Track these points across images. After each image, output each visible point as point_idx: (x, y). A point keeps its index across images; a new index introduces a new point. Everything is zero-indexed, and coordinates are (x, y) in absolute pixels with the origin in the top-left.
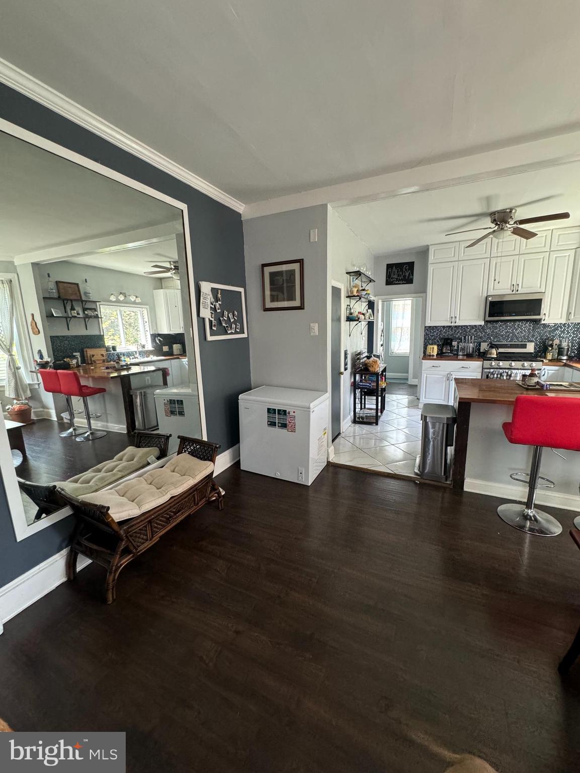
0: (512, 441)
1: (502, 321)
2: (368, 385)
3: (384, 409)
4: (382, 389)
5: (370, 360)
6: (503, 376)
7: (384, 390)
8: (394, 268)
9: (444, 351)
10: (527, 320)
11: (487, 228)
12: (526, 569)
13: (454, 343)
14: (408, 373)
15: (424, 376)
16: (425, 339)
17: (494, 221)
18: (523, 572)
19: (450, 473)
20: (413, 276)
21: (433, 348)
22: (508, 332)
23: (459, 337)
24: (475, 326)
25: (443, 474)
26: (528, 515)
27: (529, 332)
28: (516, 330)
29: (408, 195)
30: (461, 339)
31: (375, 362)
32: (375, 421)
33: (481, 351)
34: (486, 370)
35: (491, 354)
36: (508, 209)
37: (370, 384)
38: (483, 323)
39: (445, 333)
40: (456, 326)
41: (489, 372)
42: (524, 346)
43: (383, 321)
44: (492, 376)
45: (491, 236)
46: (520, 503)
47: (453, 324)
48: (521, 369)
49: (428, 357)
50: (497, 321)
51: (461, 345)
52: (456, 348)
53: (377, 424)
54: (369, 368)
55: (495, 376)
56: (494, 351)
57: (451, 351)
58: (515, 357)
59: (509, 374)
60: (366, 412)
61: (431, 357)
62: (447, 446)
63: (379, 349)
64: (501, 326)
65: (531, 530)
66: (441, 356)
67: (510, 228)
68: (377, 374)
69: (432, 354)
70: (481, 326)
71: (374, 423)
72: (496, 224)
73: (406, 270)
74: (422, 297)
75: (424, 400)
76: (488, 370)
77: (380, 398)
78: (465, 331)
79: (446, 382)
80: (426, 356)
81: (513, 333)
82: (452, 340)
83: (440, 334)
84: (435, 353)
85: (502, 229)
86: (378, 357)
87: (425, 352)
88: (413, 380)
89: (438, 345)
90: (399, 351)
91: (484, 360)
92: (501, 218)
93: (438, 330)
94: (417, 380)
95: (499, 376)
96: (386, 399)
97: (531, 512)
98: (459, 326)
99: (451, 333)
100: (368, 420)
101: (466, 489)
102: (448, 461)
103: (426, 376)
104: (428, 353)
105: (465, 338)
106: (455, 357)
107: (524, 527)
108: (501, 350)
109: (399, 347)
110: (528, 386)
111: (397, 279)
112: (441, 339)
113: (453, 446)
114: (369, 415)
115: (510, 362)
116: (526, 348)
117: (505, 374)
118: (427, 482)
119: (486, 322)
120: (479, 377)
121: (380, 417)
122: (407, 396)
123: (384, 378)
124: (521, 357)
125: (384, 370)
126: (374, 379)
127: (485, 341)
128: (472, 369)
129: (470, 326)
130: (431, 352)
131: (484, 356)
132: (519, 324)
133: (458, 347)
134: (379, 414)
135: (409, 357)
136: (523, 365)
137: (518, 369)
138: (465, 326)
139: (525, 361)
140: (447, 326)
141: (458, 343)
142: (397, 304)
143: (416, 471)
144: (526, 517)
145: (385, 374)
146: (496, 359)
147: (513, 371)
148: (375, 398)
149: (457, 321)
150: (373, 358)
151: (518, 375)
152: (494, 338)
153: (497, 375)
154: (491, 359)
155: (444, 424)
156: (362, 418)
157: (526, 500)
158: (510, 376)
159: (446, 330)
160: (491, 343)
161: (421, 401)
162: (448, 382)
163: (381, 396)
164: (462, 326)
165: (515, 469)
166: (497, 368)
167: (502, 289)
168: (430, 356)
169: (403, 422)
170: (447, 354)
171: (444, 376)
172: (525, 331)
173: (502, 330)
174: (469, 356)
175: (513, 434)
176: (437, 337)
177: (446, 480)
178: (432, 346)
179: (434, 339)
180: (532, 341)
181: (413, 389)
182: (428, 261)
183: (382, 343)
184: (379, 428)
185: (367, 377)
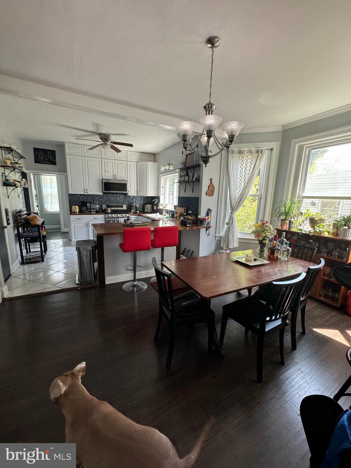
0: (125, 251)
1: (111, 193)
2: (31, 234)
3: (47, 250)
4: (43, 236)
5: (30, 216)
6: (115, 222)
7: (44, 237)
8: (40, 151)
9: (83, 209)
10: (122, 194)
11: (98, 141)
12: (138, 309)
13: (88, 205)
14: (60, 225)
15: (72, 225)
16: (70, 202)
17: (101, 138)
18: (136, 310)
19: (97, 278)
20: (56, 160)
21: (76, 208)
22: (114, 199)
23: (90, 201)
24: (98, 195)
25: (93, 279)
26: (135, 285)
27: (123, 200)
28: (118, 198)
29: (46, 103)
30: (91, 202)
31: (35, 217)
32: (41, 259)
33: (103, 209)
34: (107, 219)
35: (108, 210)
36: (107, 134)
37: (33, 233)
38: (102, 194)
39: (81, 198)
40: (88, 195)
41: (108, 220)
42: (122, 207)
43: (35, 189)
44: (110, 222)
45: (101, 146)
46: (131, 281)
47: (86, 193)
48: (122, 218)
49: (73, 213)
50: (109, 193)
51: (92, 206)
52: (89, 207)
53: (43, 261)
54: (31, 222)
55: (112, 222)
56: (109, 209)
57: (87, 209)
58: (119, 212)
59: (118, 220)
60: (32, 255)
61: (76, 213)
62: (94, 262)
63: (35, 209)
64: (110, 196)
65: (137, 291)
66: (81, 212)
67: (109, 144)
68: (38, 226)
69: (75, 211)
70: (101, 195)
71: (41, 261)
72: (103, 140)
73: (50, 155)
74: (64, 175)
75: (74, 240)
76: (108, 219)
77: (42, 243)
78: (93, 198)
79: (86, 228)
80: (72, 213)
81: (117, 200)
82: (86, 203)
83: (79, 199)
84: (77, 211)
85: (106, 144)
86: (37, 214)
87: (71, 210)
88: (64, 229)
89: (79, 206)
90: (51, 211)
91: (105, 214)
92: (105, 138)
93: (77, 197)
94: (68, 229)
95: (113, 222)
96: (47, 243)
97: (136, 283)
98: (90, 195)
99: (85, 198)
100: (35, 260)
101: (106, 283)
102: (95, 271)
103: (74, 225)
104: (73, 211)
105: (93, 202)
106: (90, 213)
107: (133, 291)
108: (112, 209)
109: (51, 208)
110: (127, 224)
111: (43, 160)
112: (80, 202)
113: (96, 262)
114: (35, 256)
115: (117, 214)
116: (123, 207)
117: (116, 221)
118: (85, 287)
119: (104, 193)
120: (104, 223)
121: (45, 256)
122: (61, 240)
123: (43, 228)
124: (121, 212)
125: (43, 223)
126: (36, 229)
127: (104, 204)
128: (100, 219)
129: (95, 195)
130: (75, 210)
131: (104, 211)
132: (119, 196)
133: (90, 207)
134: (44, 254)
135: (59, 214)
136: (123, 216)
137: (121, 218)
138: (93, 195)
139: (123, 213)
140: (83, 195)
141: (90, 204)
142: (45, 177)
143: (77, 282)
144: (134, 286)
145: (44, 226)
146: (111, 213)
147: (120, 219)
148: (39, 243)
149: (88, 191)
150: (32, 215)
151: (122, 220)
152: (108, 202)
153: (112, 221)
154: (108, 213)
155: (90, 250)
156: (30, 259)
157: (133, 279)
158: (118, 221)
159: (82, 197)
160: (107, 205)
161: (72, 241)
162: (87, 227)
163: (43, 241)
164: (91, 195)
165: (127, 266)
166: (112, 218)
167: (109, 176)
168: (74, 212)
169: (61, 257)
170: (84, 211)
171: (85, 224)
172: (121, 199)
173: (112, 198)
174: (97, 212)
175: (124, 248)
176: (77, 201)
177: (96, 282)
178: (75, 207)
179: (76, 202)
180: (125, 204)
181: (66, 235)
182: (65, 153)
183: (37, 204)
184: (44, 263)
185: (30, 228)
